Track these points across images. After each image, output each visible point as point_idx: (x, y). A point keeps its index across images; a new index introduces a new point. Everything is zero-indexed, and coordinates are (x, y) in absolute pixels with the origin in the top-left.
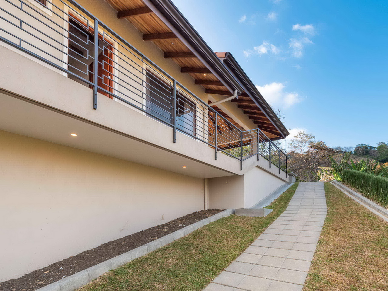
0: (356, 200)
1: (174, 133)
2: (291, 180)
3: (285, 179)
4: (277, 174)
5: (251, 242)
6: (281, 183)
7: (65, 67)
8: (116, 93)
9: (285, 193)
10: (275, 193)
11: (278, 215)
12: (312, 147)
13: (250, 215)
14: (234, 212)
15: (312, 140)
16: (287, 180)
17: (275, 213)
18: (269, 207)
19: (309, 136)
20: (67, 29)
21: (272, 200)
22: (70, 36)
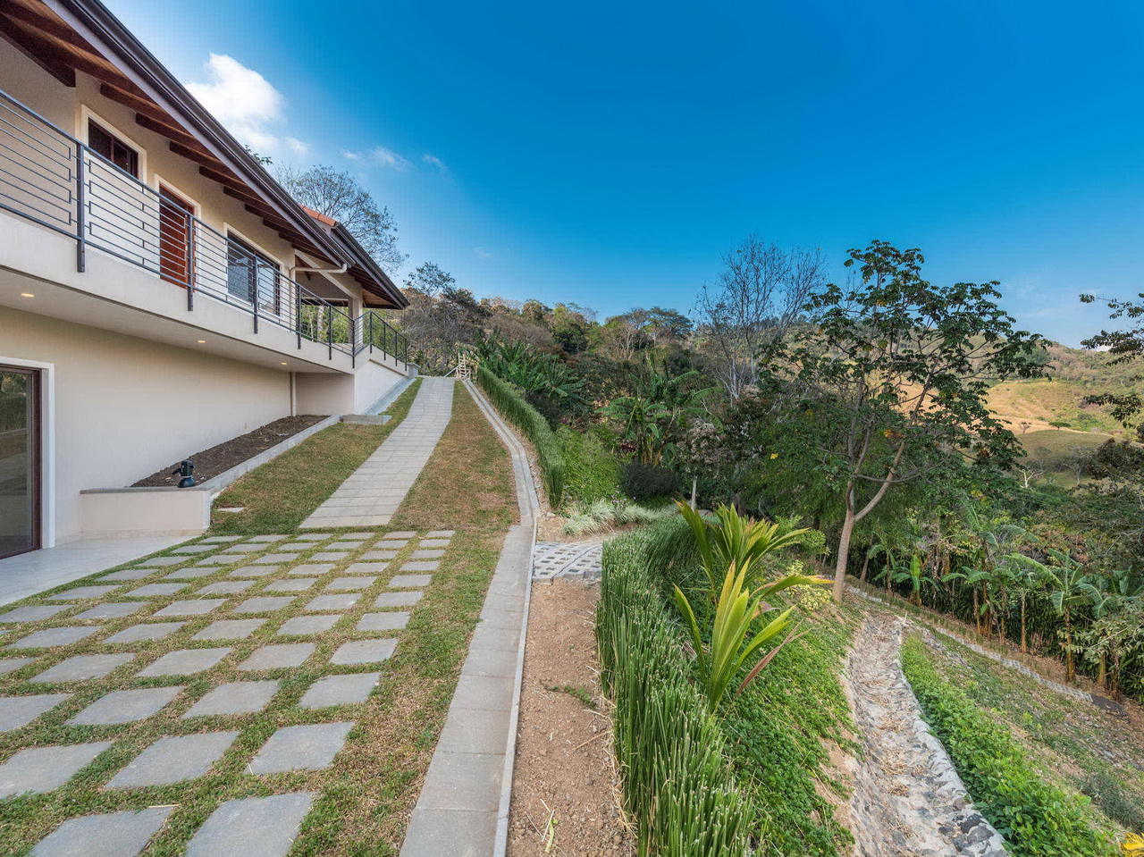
0: (481, 407)
1: (299, 340)
2: (411, 375)
3: (403, 372)
4: (382, 362)
5: (375, 448)
6: (396, 379)
7: (157, 268)
8: (200, 287)
9: (403, 394)
10: (390, 393)
11: (398, 423)
12: (448, 297)
13: (365, 423)
14: (342, 420)
15: (450, 284)
16: (406, 374)
17: (395, 420)
18: (386, 413)
19: (445, 275)
20: (158, 227)
21: (389, 404)
22: (162, 235)
